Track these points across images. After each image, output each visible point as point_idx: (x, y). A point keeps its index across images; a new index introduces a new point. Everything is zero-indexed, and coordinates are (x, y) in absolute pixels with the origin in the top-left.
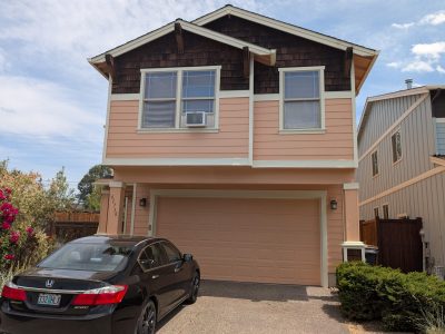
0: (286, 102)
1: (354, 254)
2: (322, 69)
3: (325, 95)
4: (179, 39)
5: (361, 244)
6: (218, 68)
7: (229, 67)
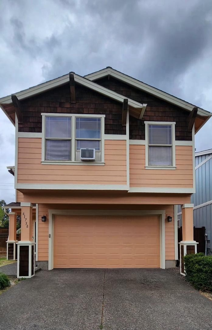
0: (150, 146)
1: (190, 248)
2: (173, 124)
3: (175, 143)
4: (72, 89)
5: (195, 242)
6: (103, 117)
7: (111, 117)
